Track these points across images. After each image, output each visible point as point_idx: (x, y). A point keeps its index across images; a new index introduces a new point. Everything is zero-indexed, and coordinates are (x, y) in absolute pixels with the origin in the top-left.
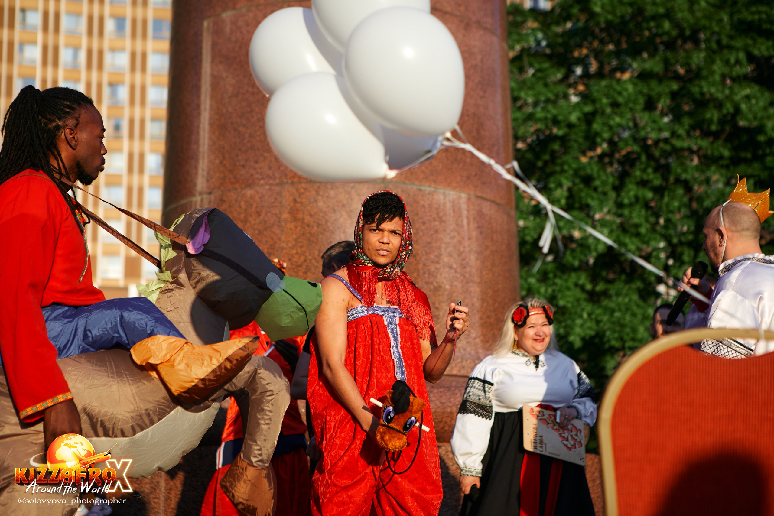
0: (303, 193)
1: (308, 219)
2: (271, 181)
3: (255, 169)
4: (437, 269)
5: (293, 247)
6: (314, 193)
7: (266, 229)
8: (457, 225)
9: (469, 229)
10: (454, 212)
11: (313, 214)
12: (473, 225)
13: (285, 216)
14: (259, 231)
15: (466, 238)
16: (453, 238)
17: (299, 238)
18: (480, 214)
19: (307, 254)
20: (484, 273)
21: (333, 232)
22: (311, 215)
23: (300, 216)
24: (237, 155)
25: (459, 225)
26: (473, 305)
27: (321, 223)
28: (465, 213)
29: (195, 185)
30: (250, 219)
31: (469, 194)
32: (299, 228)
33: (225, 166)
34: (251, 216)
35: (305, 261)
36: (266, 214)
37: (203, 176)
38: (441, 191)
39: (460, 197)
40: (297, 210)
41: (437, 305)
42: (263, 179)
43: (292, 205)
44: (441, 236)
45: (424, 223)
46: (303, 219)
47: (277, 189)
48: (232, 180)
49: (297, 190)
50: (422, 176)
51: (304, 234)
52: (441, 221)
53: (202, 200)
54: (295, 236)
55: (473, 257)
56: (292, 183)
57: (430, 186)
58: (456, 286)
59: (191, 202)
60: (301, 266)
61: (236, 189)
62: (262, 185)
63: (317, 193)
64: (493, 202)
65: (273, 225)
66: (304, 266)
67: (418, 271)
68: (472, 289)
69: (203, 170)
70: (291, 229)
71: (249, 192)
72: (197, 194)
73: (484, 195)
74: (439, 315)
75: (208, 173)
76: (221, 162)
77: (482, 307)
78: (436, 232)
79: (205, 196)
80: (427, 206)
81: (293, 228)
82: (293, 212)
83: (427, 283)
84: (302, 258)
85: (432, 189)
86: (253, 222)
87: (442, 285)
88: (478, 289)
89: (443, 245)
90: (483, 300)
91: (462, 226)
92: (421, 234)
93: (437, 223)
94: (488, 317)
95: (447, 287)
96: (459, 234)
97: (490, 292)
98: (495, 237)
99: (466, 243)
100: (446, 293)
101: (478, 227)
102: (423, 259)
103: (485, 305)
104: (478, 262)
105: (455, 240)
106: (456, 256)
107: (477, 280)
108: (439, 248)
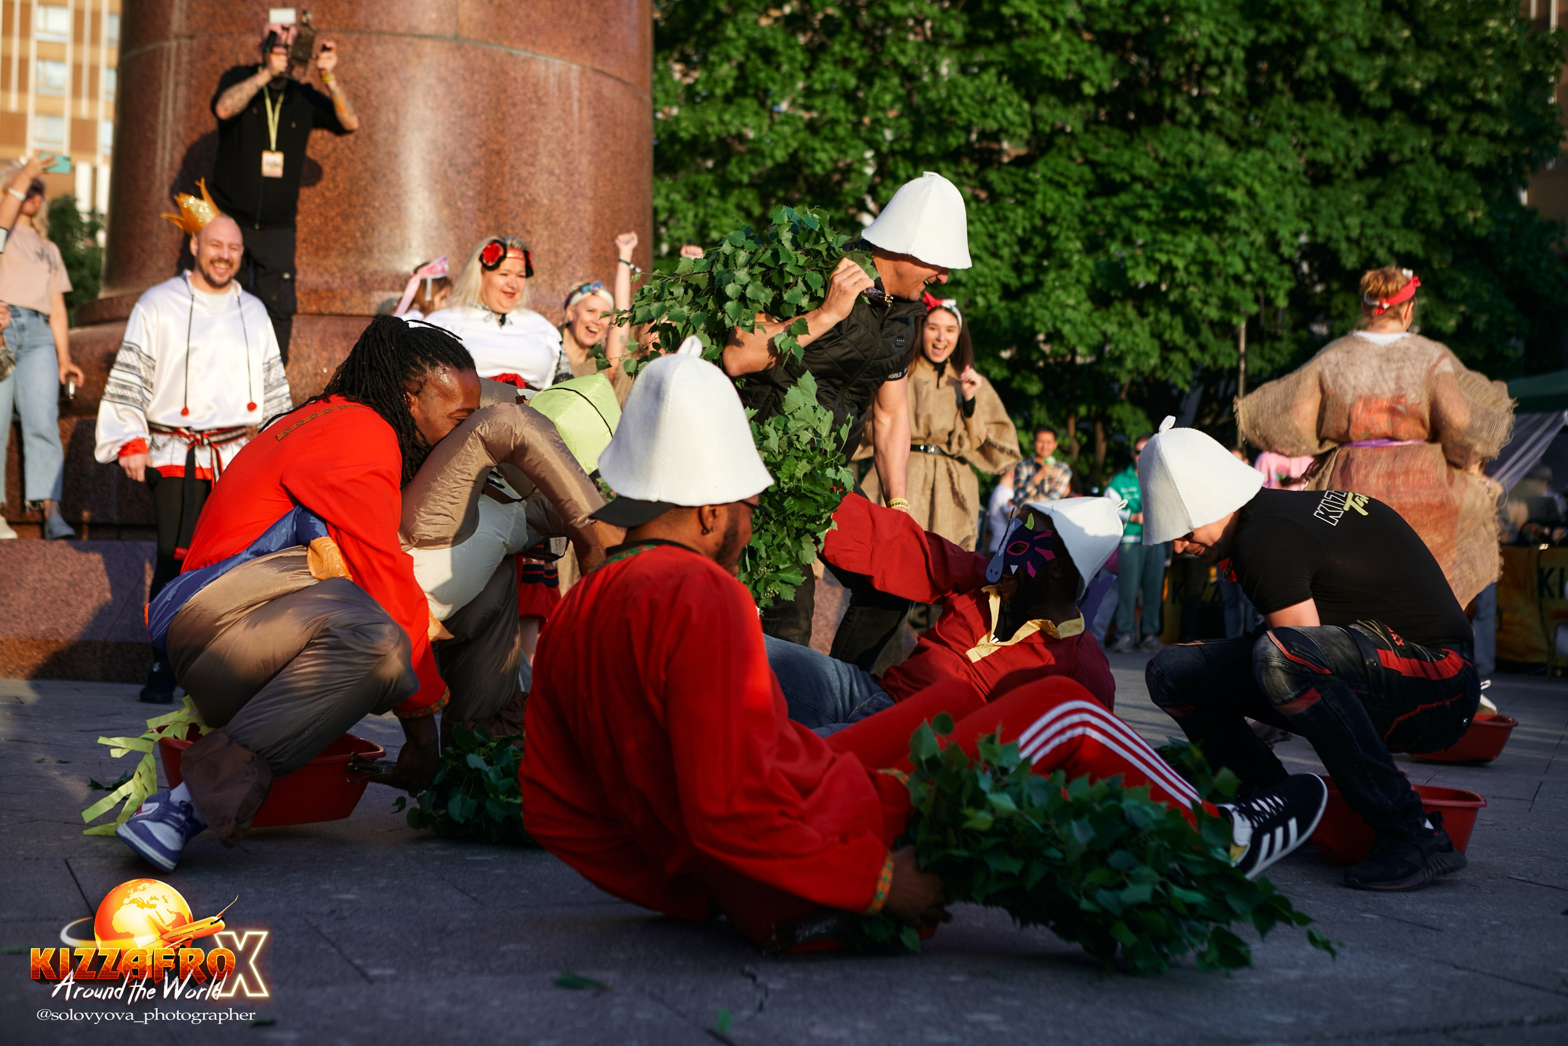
4: (530, 174)
8: (563, 110)
9: (580, 118)
10: (560, 91)
12: (587, 113)
15: (576, 131)
16: (555, 130)
18: (599, 96)
20: (600, 184)
21: (377, 110)
25: (566, 111)
26: (581, 230)
28: (576, 94)
29: (168, 23)
31: (583, 66)
35: (334, 150)
37: (181, 9)
38: (542, 58)
39: (570, 70)
41: (528, 227)
44: (539, 125)
45: (514, 105)
48: (226, 19)
50: (514, 33)
53: (179, 47)
55: (585, 160)
57: (526, 50)
58: (557, 201)
59: (162, 48)
64: (618, 79)
66: (333, 158)
67: (503, 176)
68: (581, 207)
72: (171, 36)
73: (605, 69)
77: (595, 233)
78: (533, 119)
79: (184, 41)
80: (519, 80)
83: (515, 194)
85: (529, 55)
87: (538, 199)
88: (590, 208)
89: (542, 140)
90: (596, 224)
91: (571, 113)
92: (509, 120)
93: (534, 106)
94: (603, 249)
95: (545, 201)
96: (565, 124)
97: (608, 212)
98: (619, 132)
99: (576, 138)
100: (543, 210)
101: (595, 116)
102: (511, 158)
103: (599, 230)
104: (592, 168)
105: (560, 134)
106: (559, 157)
107: (589, 193)
108: (536, 143)
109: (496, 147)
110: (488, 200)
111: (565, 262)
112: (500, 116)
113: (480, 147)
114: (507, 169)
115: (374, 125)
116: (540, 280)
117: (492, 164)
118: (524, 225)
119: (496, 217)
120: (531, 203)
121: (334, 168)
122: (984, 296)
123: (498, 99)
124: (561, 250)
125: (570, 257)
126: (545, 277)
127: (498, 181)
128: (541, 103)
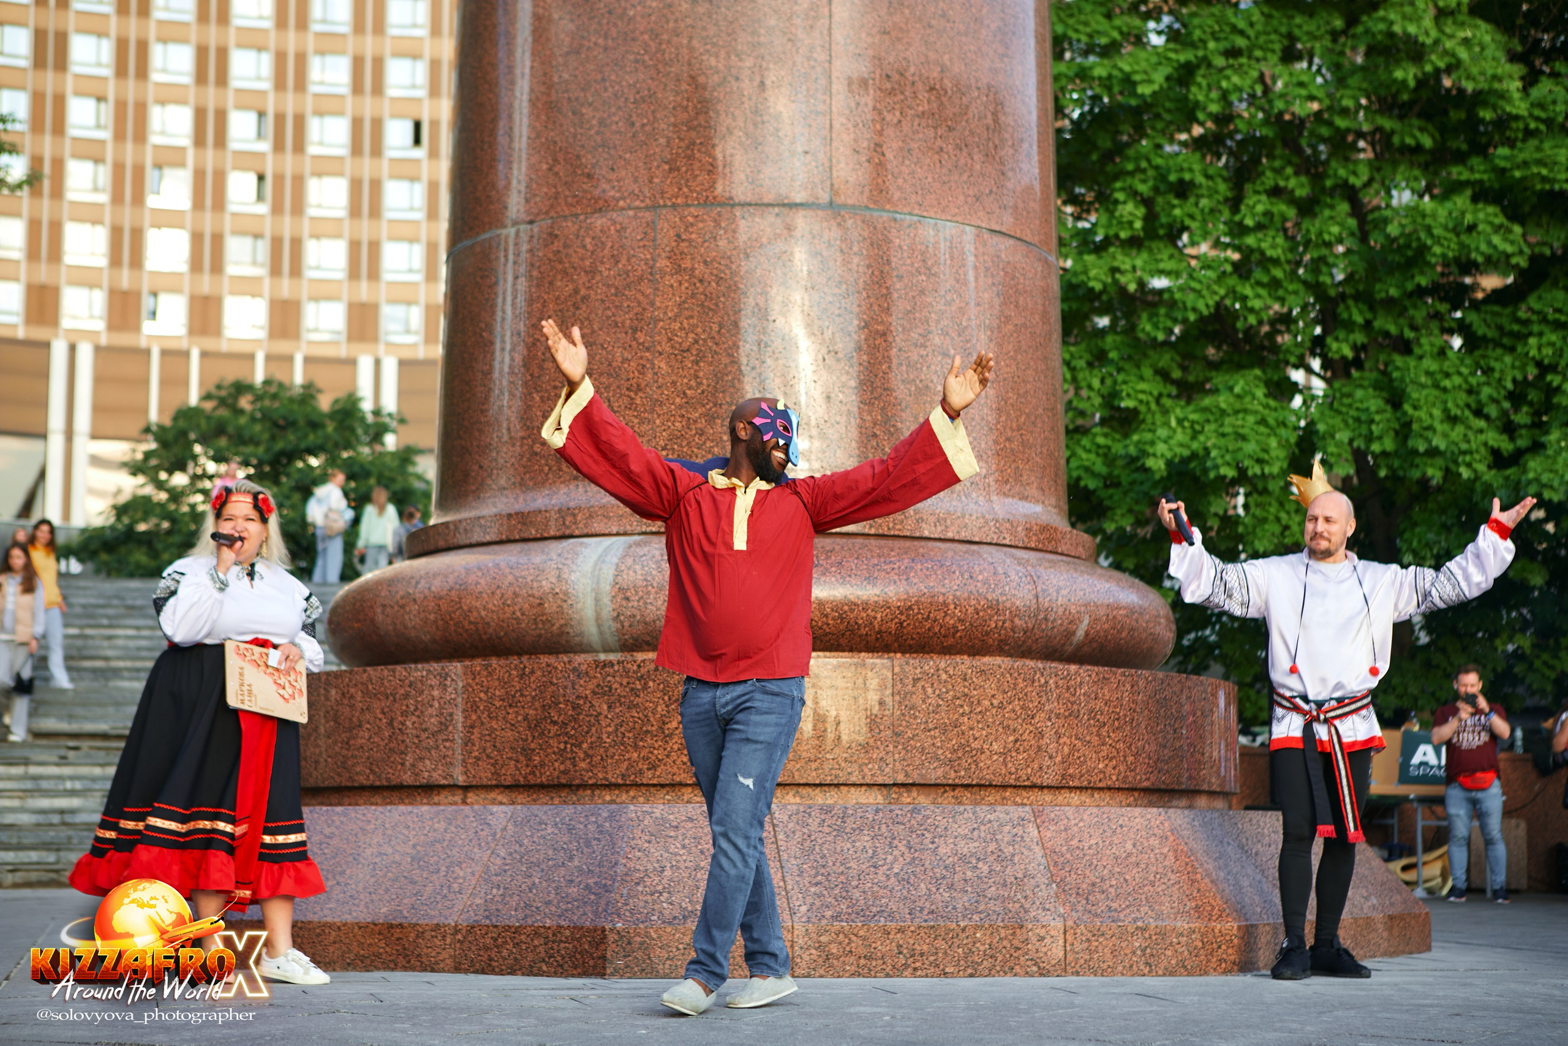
1: (700, 269)
2: (637, 203)
3: (609, 181)
4: (921, 356)
5: (674, 319)
6: (711, 224)
7: (628, 286)
8: (957, 280)
9: (977, 288)
10: (952, 258)
11: (709, 260)
12: (985, 281)
13: (662, 263)
14: (617, 288)
15: (973, 304)
16: (948, 303)
17: (685, 301)
21: (743, 293)
22: (705, 262)
23: (687, 264)
25: (961, 281)
27: (723, 276)
28: (970, 259)
29: (506, 207)
30: (602, 268)
31: (979, 228)
32: (685, 285)
33: (557, 174)
34: (602, 263)
35: (696, 342)
36: (628, 260)
37: (519, 192)
38: (930, 221)
39: (963, 232)
40: (682, 253)
42: (623, 198)
43: (674, 244)
44: (929, 299)
45: (900, 278)
46: (693, 269)
47: (648, 216)
48: (570, 200)
49: (683, 218)
50: (897, 193)
51: (693, 296)
52: (931, 274)
53: (517, 235)
54: (678, 299)
56: (674, 206)
57: (911, 213)
59: (498, 237)
61: (576, 215)
62: (623, 209)
63: (718, 224)
65: (641, 279)
67: (890, 361)
69: (519, 182)
70: (671, 286)
71: (599, 222)
72: (509, 222)
73: (1004, 228)
75: (528, 187)
76: (550, 169)
78: (922, 292)
79: (523, 228)
80: (905, 248)
81: (676, 285)
82: (675, 257)
83: (904, 381)
85: (914, 219)
86: (606, 273)
89: (933, 317)
90: (999, 410)
91: (966, 283)
92: (895, 295)
93: (923, 278)
96: (960, 296)
98: (1021, 301)
99: (973, 311)
101: (993, 284)
102: (898, 339)
103: (1003, 418)
105: (954, 308)
108: (927, 320)
109: (880, 328)
110: (872, 390)
112: (884, 291)
113: (862, 329)
114: (894, 352)
115: (738, 311)
117: (876, 348)
119: (883, 409)
121: (697, 363)
122: (1469, 465)
123: (881, 272)
127: (884, 367)
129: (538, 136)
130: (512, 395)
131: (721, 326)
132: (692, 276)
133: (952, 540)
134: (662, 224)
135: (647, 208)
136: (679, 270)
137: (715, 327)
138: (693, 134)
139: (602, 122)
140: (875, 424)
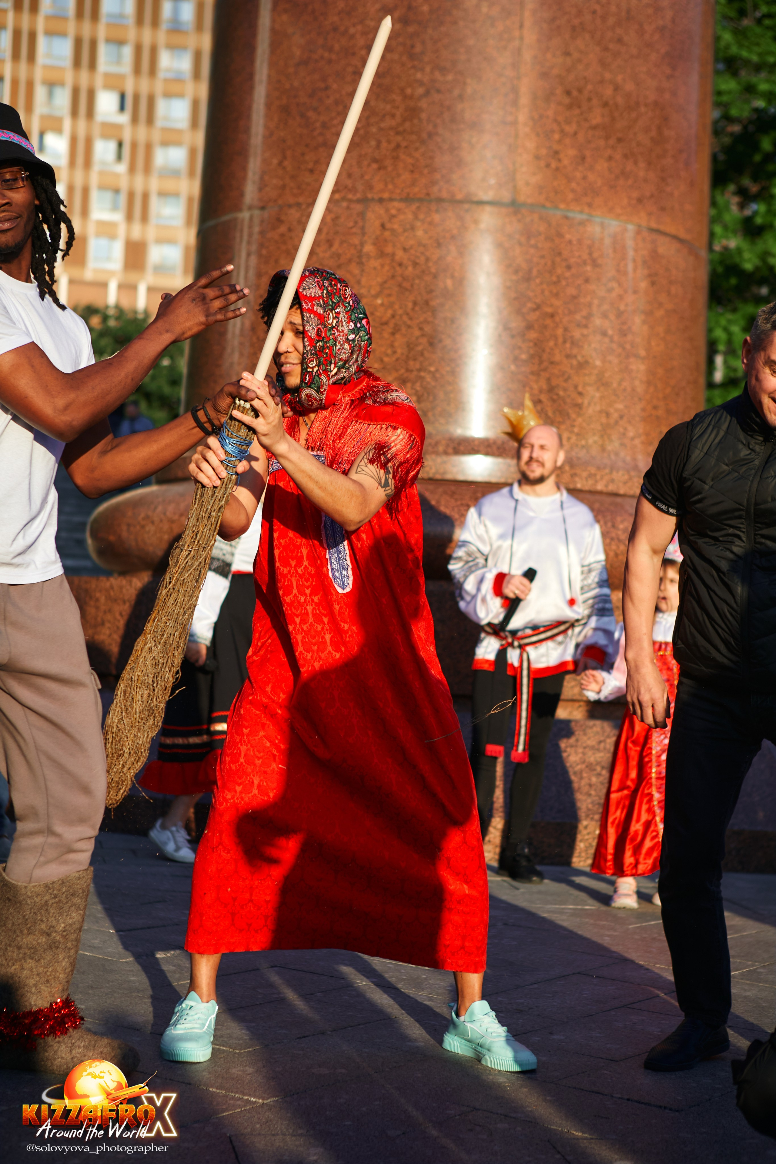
0: (393, 216)
1: (400, 254)
2: (350, 196)
4: (583, 335)
5: (376, 296)
6: (410, 216)
8: (618, 271)
9: (635, 278)
10: (615, 251)
11: (407, 247)
12: (642, 272)
13: (368, 248)
15: (631, 291)
16: (610, 290)
17: (385, 282)
18: (654, 255)
19: (397, 307)
20: (653, 343)
21: (435, 276)
22: (405, 250)
23: (389, 249)
24: (303, 154)
25: (621, 272)
26: (634, 390)
27: (418, 261)
28: (631, 253)
29: (242, 195)
31: (639, 226)
32: (387, 268)
33: (284, 168)
35: (393, 316)
36: (340, 244)
37: (254, 182)
38: (598, 220)
39: (625, 230)
40: (386, 241)
41: (580, 389)
42: (338, 191)
43: (378, 232)
44: (593, 287)
45: (569, 267)
46: (393, 254)
47: (359, 207)
48: (294, 191)
49: (387, 210)
50: (571, 196)
51: (393, 277)
52: (595, 267)
53: (251, 218)
54: (380, 280)
55: (638, 319)
56: (381, 200)
57: (581, 212)
58: (610, 362)
59: (235, 219)
60: (386, 323)
61: (298, 205)
62: (337, 201)
63: (416, 218)
64: (675, 237)
65: (350, 261)
66: (391, 325)
67: (556, 337)
68: (633, 367)
69: (255, 173)
70: (375, 268)
72: (245, 208)
73: (662, 228)
74: (582, 403)
75: (262, 178)
76: (280, 163)
77: (647, 393)
78: (587, 281)
79: (256, 212)
80: (575, 242)
81: (379, 267)
82: (379, 243)
83: (568, 356)
84: (390, 312)
85: (584, 217)
86: (321, 255)
87: (591, 361)
88: (642, 367)
89: (596, 302)
90: (649, 383)
91: (625, 273)
92: (564, 283)
93: (589, 268)
94: (655, 408)
95: (598, 363)
96: (620, 284)
97: (660, 371)
98: (673, 290)
99: (630, 298)
100: (596, 372)
101: (650, 276)
102: (565, 320)
103: (651, 389)
104: (645, 328)
105: (614, 294)
106: (612, 317)
107: (642, 353)
108: (590, 305)
109: (549, 310)
110: (541, 362)
111: (616, 423)
112: (554, 279)
113: (534, 310)
114: (560, 331)
115: (431, 291)
116: (591, 441)
117: (545, 327)
118: (576, 387)
119: (548, 380)
120: (583, 365)
121: (393, 334)
123: (553, 262)
124: (612, 410)
125: (621, 417)
126: (596, 438)
127: (551, 343)
128: (595, 264)
129: (271, 134)
130: (241, 354)
131: (415, 303)
132: (393, 260)
133: (600, 493)
134: (370, 215)
135: (359, 201)
136: (382, 254)
137: (410, 305)
138: (399, 138)
139: (324, 125)
140: (541, 391)
